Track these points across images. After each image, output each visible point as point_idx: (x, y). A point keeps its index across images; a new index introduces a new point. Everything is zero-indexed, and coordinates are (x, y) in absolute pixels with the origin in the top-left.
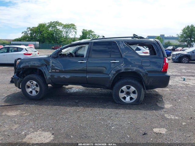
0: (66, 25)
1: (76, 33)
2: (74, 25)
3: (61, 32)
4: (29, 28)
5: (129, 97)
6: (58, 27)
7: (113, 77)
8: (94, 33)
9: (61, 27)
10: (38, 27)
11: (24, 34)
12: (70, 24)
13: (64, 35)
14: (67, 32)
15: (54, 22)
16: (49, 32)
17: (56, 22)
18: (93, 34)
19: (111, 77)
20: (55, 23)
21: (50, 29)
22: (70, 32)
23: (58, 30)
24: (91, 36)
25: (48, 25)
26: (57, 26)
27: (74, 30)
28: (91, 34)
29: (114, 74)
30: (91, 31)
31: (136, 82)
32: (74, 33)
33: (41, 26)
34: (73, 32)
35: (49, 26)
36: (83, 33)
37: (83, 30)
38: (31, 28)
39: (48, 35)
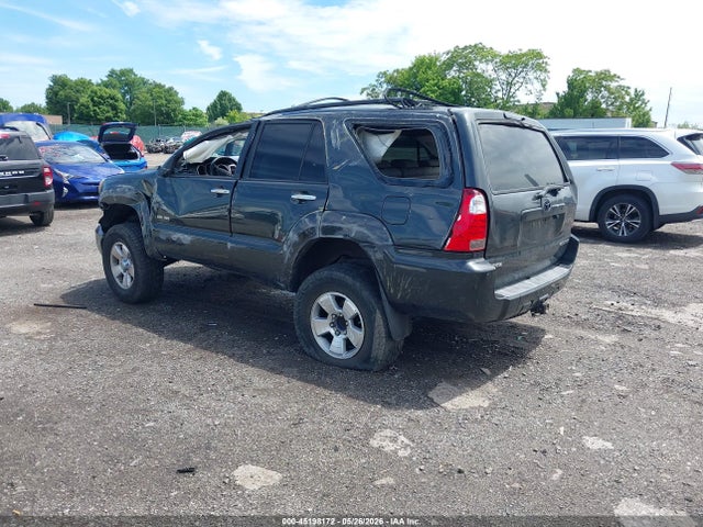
0: (507, 56)
1: (544, 86)
2: (539, 55)
3: (490, 82)
4: (385, 73)
5: (342, 336)
6: (481, 67)
7: (292, 254)
8: (622, 83)
9: (490, 67)
10: (411, 69)
11: (368, 94)
12: (524, 51)
13: (500, 95)
14: (510, 84)
15: (466, 48)
16: (445, 83)
17: (475, 46)
18: (613, 85)
19: (288, 255)
20: (471, 53)
21: (453, 73)
22: (522, 80)
23: (478, 75)
24: (606, 93)
25: (444, 58)
26: (477, 63)
27: (539, 73)
28: (606, 88)
29: (295, 245)
30: (605, 76)
31: (358, 284)
32: (538, 86)
33: (423, 64)
34: (535, 81)
35: (449, 65)
36: (571, 84)
37: (574, 71)
38: (391, 71)
39: (441, 94)
